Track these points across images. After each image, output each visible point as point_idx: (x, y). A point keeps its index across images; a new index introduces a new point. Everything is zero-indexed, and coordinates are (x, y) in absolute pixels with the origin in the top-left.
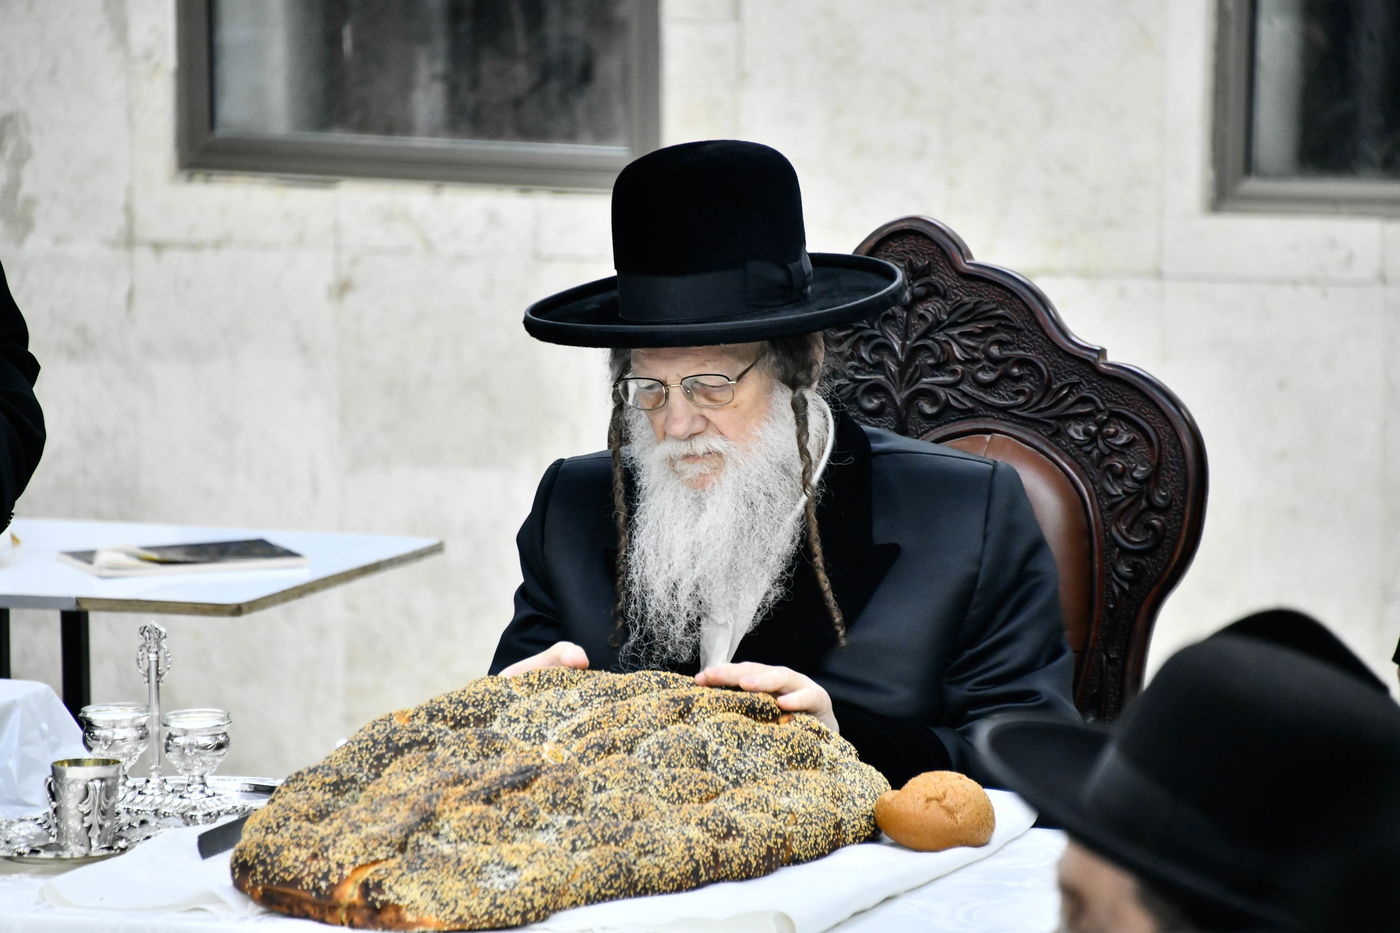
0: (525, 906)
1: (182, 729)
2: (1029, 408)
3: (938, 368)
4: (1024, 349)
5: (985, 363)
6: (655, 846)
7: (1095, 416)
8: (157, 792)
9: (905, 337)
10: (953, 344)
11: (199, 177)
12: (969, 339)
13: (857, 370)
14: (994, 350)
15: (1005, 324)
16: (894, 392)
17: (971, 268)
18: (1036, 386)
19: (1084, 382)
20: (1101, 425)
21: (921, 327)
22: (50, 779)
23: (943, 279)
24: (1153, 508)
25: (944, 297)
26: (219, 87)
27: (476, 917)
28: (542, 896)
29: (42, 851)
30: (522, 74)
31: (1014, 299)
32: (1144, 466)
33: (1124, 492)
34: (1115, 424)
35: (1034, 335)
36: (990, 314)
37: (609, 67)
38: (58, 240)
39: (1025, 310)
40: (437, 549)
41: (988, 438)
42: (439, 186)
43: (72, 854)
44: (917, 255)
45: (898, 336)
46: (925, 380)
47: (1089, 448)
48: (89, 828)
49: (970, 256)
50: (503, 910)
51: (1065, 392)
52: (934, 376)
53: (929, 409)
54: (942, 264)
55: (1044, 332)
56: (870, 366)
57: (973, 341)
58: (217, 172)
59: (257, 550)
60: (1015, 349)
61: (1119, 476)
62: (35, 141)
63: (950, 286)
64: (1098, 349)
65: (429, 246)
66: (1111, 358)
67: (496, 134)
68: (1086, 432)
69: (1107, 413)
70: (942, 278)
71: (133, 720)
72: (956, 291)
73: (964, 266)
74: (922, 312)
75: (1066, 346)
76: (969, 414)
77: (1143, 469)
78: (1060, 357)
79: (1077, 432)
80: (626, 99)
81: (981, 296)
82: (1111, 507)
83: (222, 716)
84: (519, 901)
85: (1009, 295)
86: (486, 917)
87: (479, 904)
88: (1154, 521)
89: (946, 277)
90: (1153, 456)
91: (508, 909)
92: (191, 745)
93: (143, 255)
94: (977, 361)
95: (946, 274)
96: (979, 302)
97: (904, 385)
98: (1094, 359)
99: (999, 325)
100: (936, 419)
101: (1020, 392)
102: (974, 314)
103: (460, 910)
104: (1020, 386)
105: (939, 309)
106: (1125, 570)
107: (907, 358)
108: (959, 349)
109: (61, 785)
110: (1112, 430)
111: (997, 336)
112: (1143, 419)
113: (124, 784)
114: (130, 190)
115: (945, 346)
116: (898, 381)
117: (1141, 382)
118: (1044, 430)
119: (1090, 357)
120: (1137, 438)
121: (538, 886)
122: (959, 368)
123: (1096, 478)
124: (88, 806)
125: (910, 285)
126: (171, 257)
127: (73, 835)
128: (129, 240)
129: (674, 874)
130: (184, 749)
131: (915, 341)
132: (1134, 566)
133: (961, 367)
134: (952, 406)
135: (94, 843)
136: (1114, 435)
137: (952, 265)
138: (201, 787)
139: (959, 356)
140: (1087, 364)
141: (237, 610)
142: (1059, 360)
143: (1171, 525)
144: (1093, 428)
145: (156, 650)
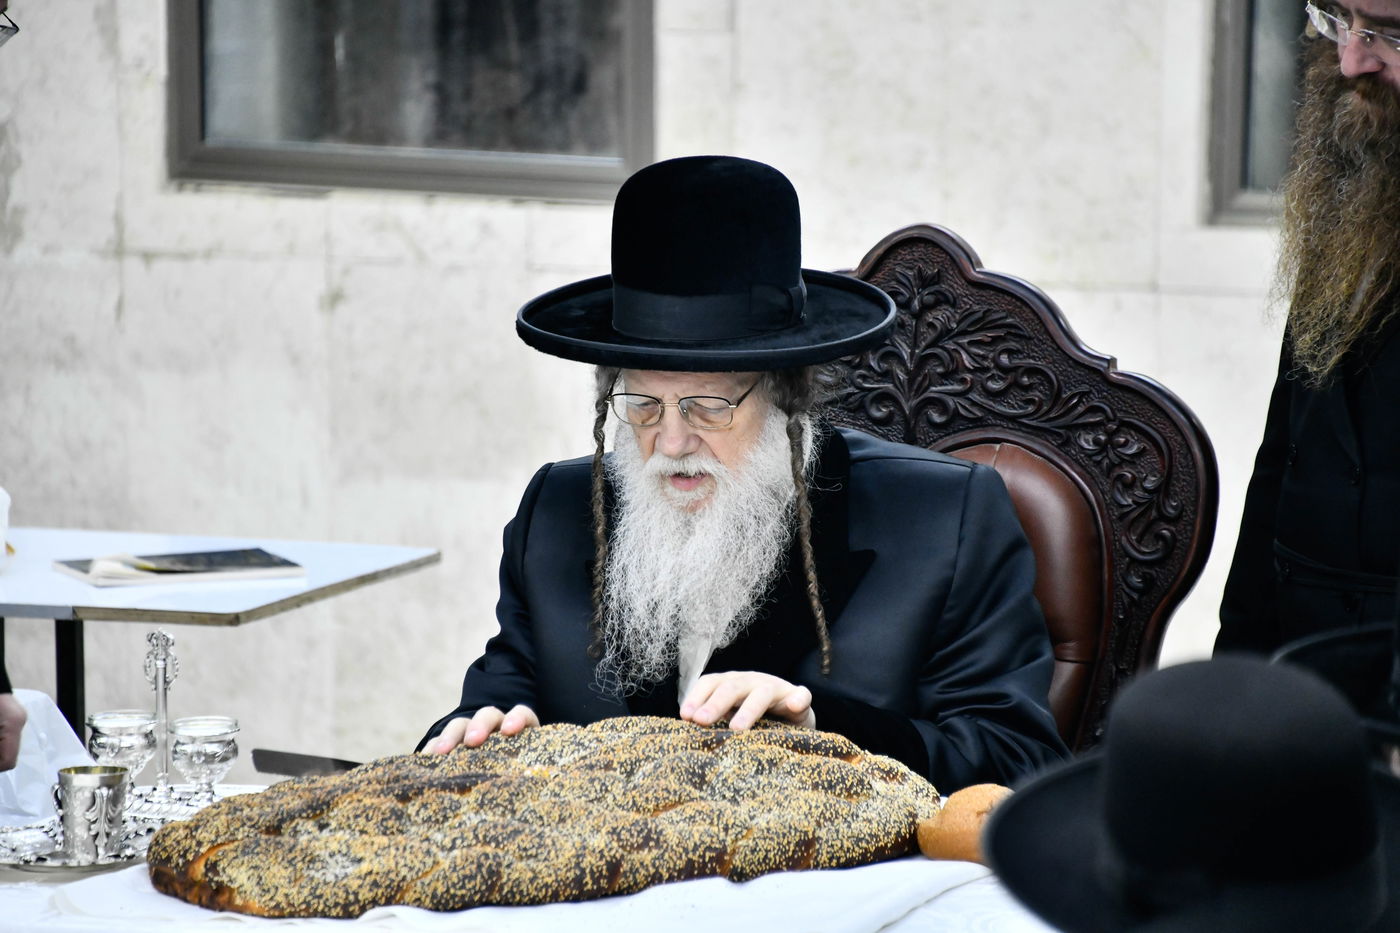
0: (347, 898)
1: (190, 737)
2: (1040, 417)
3: (947, 376)
4: (1033, 358)
5: (994, 372)
6: (539, 851)
7: (1105, 425)
8: (164, 800)
9: (914, 345)
10: (962, 352)
11: (190, 186)
12: (979, 348)
13: (864, 378)
14: (1004, 359)
15: (1013, 332)
16: (903, 401)
17: (981, 276)
18: (1046, 395)
19: (1094, 391)
20: (1111, 435)
21: (931, 335)
22: (57, 787)
23: (953, 288)
24: (1163, 518)
25: (954, 305)
26: (209, 98)
27: (293, 905)
28: (371, 890)
29: (49, 859)
30: (516, 85)
31: (1024, 308)
32: (1155, 476)
33: (1133, 501)
34: (1126, 434)
35: (1044, 344)
36: (999, 322)
37: (602, 78)
38: (47, 249)
39: (1035, 318)
40: (434, 559)
41: (998, 446)
42: (431, 196)
43: (79, 862)
44: (926, 263)
45: (908, 346)
46: (934, 389)
47: (1099, 458)
48: (96, 836)
49: (980, 264)
50: (322, 901)
51: (1075, 401)
52: (942, 384)
53: (937, 418)
54: (951, 272)
55: (1054, 341)
56: (879, 374)
57: (982, 350)
58: (207, 181)
59: (253, 560)
60: (1025, 358)
61: (1129, 486)
62: (24, 149)
63: (961, 295)
64: (1108, 358)
65: (421, 257)
66: (1123, 366)
67: (490, 144)
68: (1096, 442)
69: (1117, 422)
70: (953, 286)
71: (140, 728)
72: (965, 299)
73: (974, 274)
74: (931, 320)
75: (1076, 355)
76: (977, 423)
77: (1154, 479)
78: (1070, 367)
79: (1087, 441)
80: (619, 110)
81: (990, 304)
82: (1122, 517)
83: (230, 723)
84: (342, 894)
85: (1019, 304)
86: (303, 907)
87: (299, 893)
88: (1164, 531)
89: (955, 285)
90: (1164, 467)
91: (327, 900)
92: (199, 754)
93: (133, 265)
94: (987, 369)
95: (956, 283)
96: (989, 310)
97: (913, 393)
98: (1104, 368)
99: (1009, 333)
100: (944, 429)
101: (1030, 402)
102: (982, 323)
103: (280, 898)
104: (1030, 395)
105: (948, 318)
106: (1136, 580)
107: (916, 367)
108: (969, 359)
109: (68, 792)
110: (1122, 440)
111: (1006, 344)
112: (1154, 429)
113: (130, 792)
114: (120, 199)
115: (954, 354)
116: (907, 389)
117: (1152, 391)
118: (1055, 440)
119: (1101, 366)
120: (1148, 448)
121: (369, 879)
122: (968, 377)
123: (1107, 488)
124: (94, 814)
125: (919, 293)
126: (160, 266)
127: (79, 844)
128: (118, 250)
129: (549, 880)
130: (192, 757)
131: (924, 350)
132: (1144, 577)
133: (970, 376)
134: (962, 415)
135: (101, 851)
136: (1125, 444)
137: (962, 273)
138: (209, 795)
139: (968, 364)
140: (1098, 374)
141: (234, 620)
142: (1069, 369)
143: (1181, 535)
144: (1103, 438)
145: (163, 657)
